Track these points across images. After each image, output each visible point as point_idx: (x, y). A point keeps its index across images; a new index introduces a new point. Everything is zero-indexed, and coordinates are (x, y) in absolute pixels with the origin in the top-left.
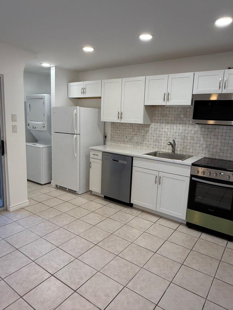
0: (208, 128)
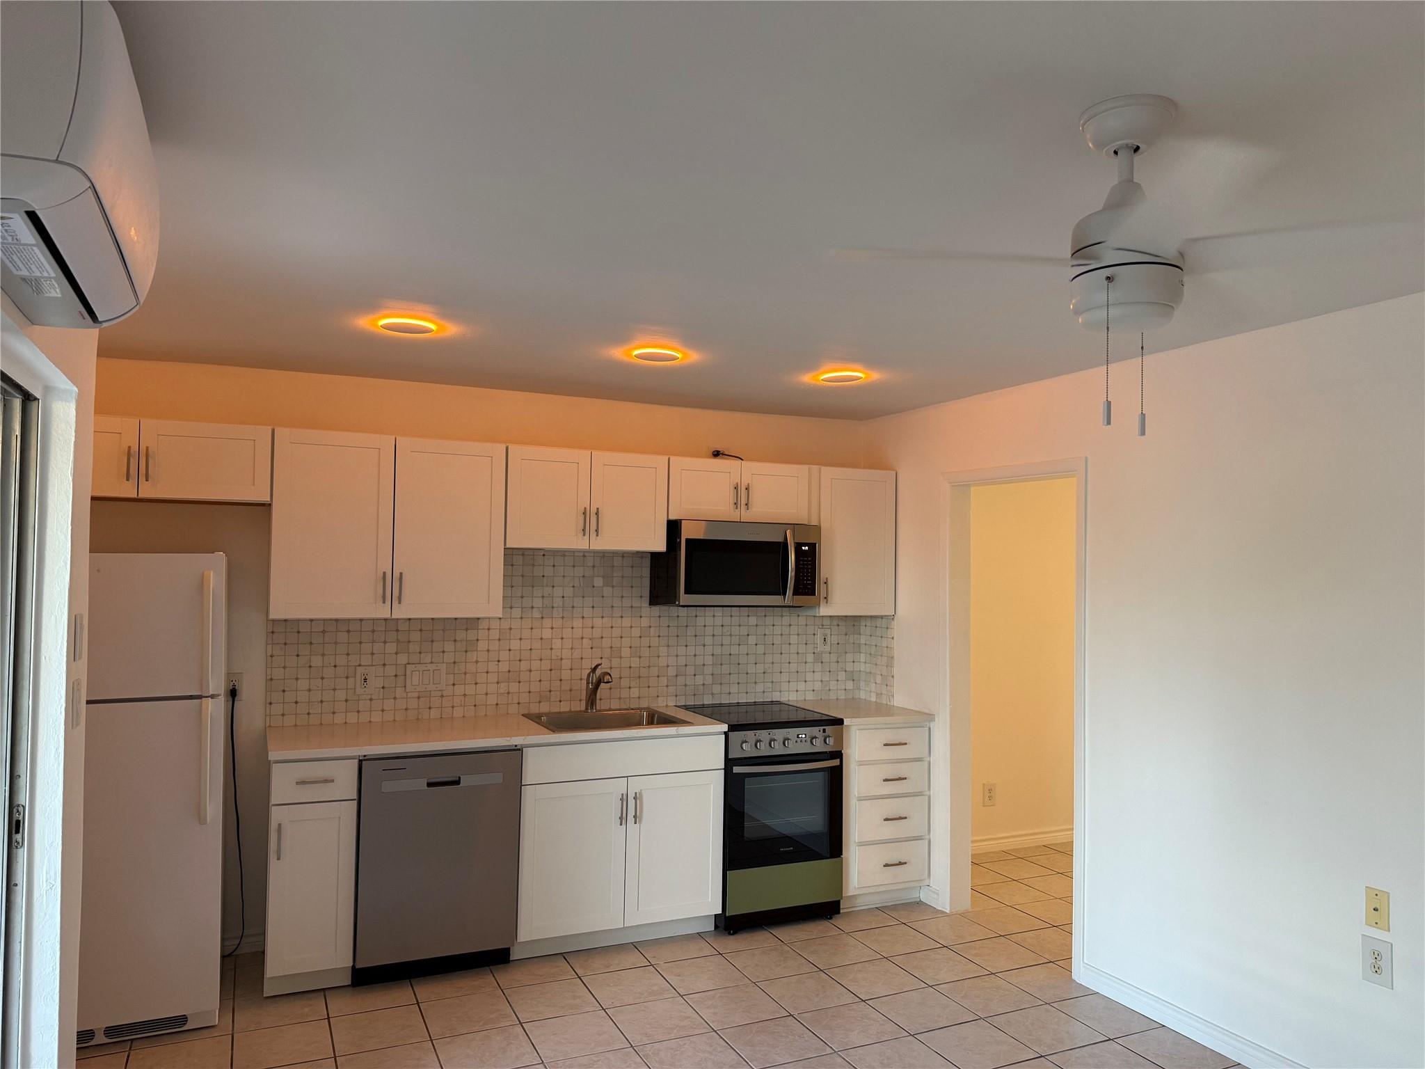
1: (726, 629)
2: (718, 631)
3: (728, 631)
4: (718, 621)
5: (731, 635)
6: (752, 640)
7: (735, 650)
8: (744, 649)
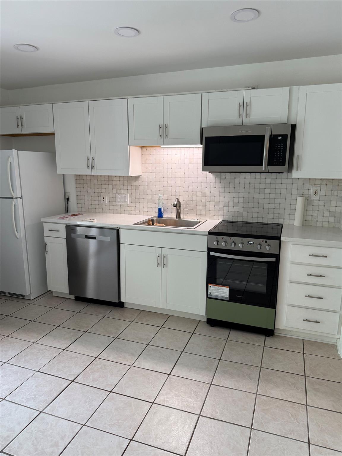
0: (225, 178)
1: (251, 185)
2: (247, 186)
3: (253, 186)
4: (248, 181)
5: (254, 188)
6: (267, 191)
7: (256, 196)
8: (262, 196)
